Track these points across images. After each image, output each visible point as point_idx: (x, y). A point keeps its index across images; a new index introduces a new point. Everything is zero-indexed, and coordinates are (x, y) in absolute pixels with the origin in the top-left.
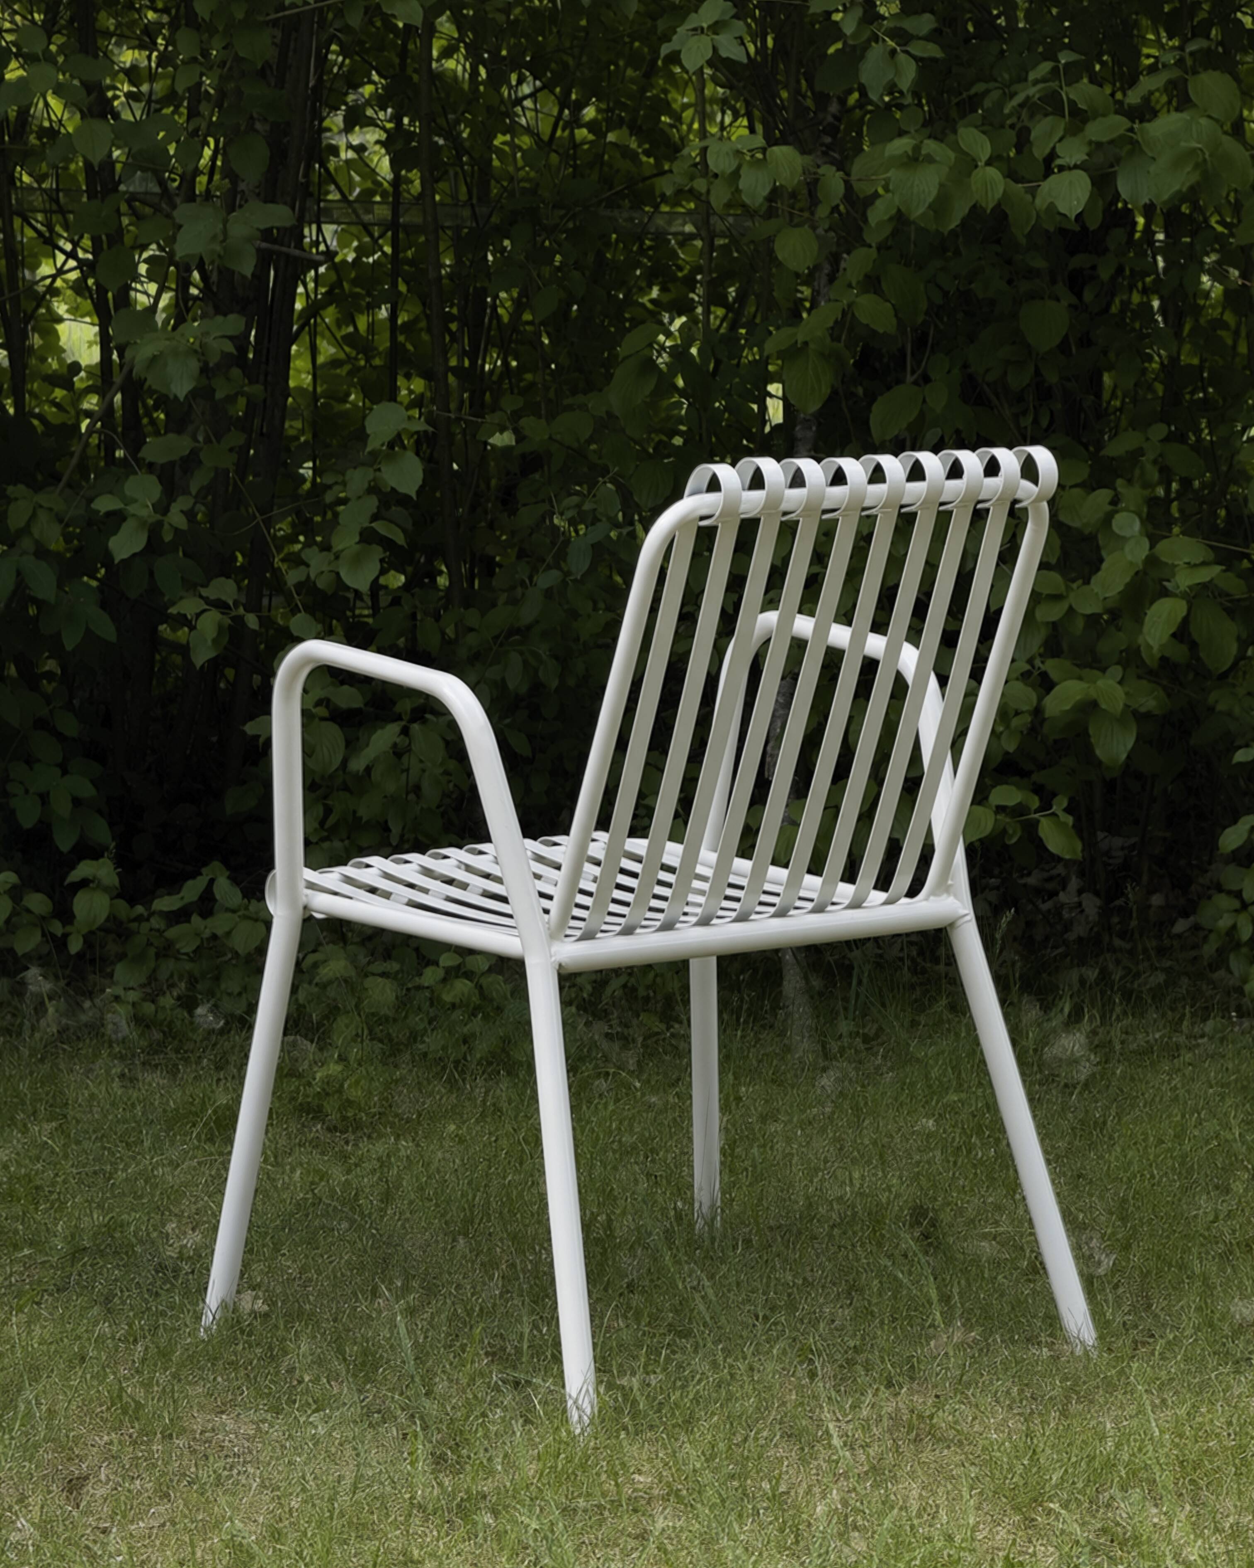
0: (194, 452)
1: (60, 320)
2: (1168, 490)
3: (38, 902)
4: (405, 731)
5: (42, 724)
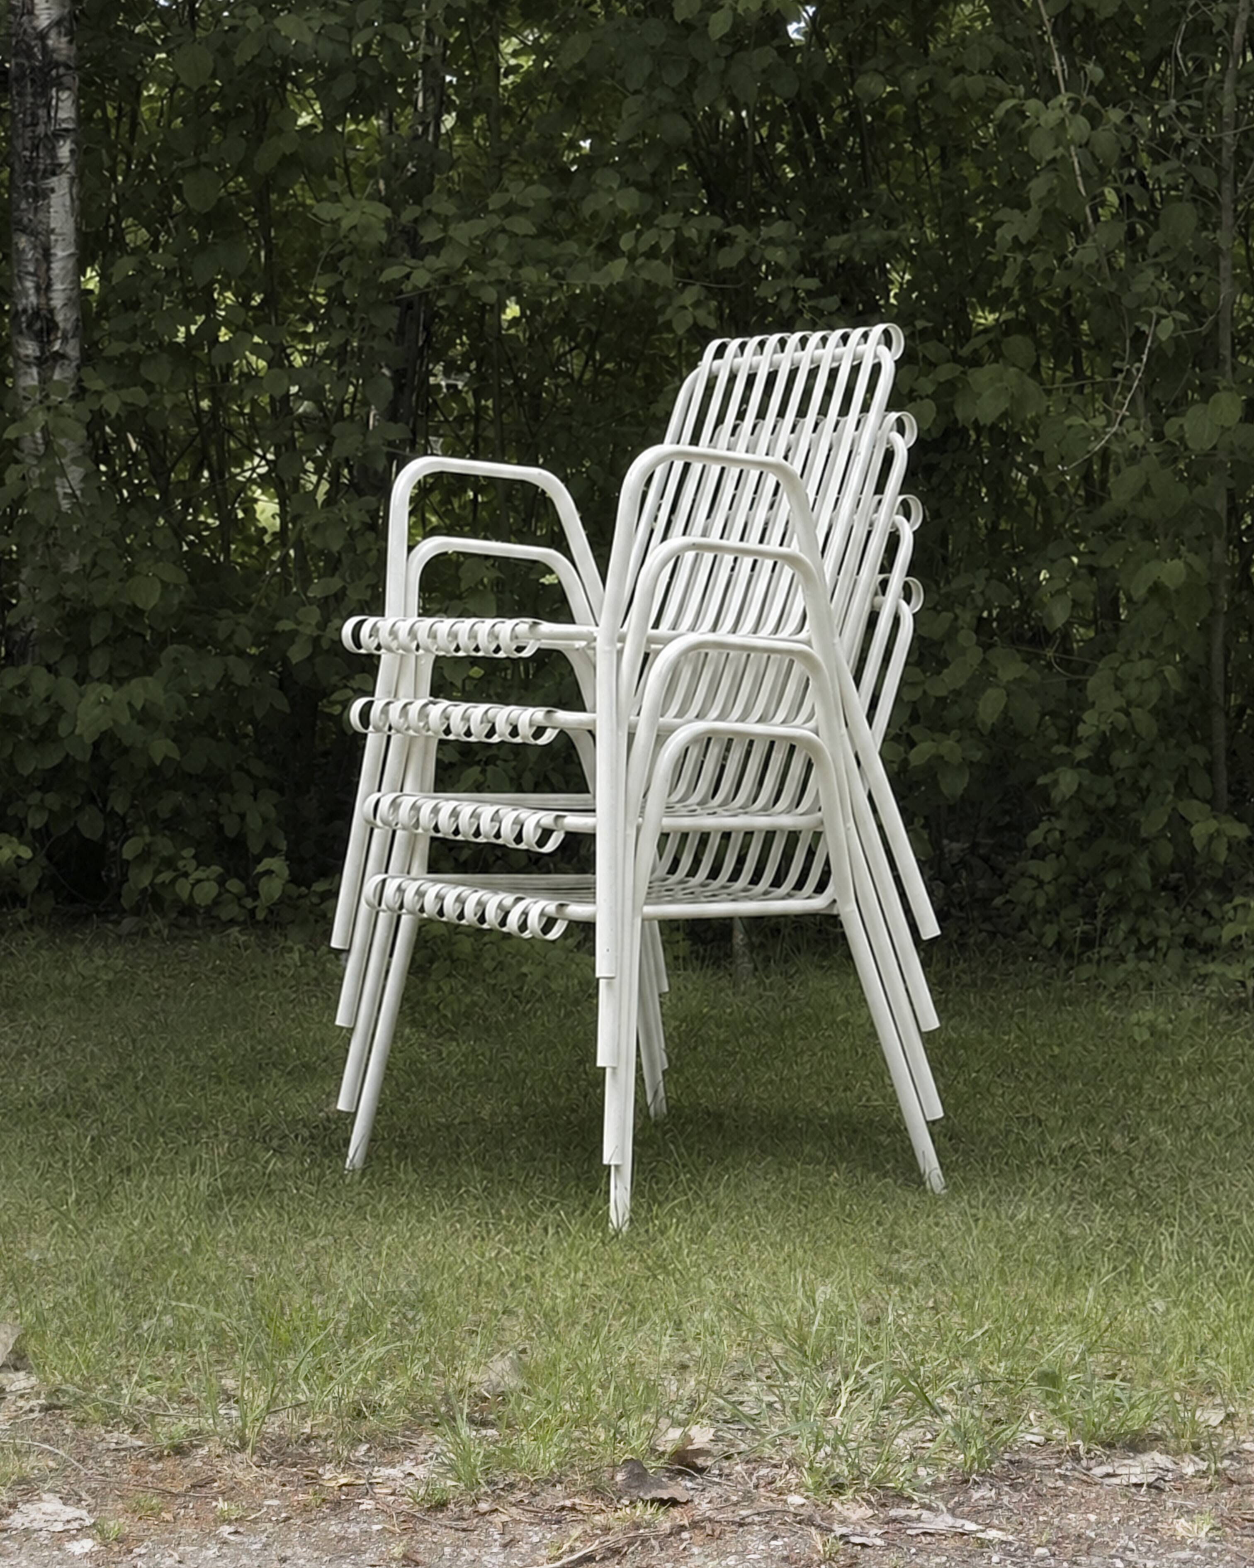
0: (344, 589)
1: (256, 500)
2: (990, 614)
3: (235, 886)
4: (483, 772)
5: (240, 768)
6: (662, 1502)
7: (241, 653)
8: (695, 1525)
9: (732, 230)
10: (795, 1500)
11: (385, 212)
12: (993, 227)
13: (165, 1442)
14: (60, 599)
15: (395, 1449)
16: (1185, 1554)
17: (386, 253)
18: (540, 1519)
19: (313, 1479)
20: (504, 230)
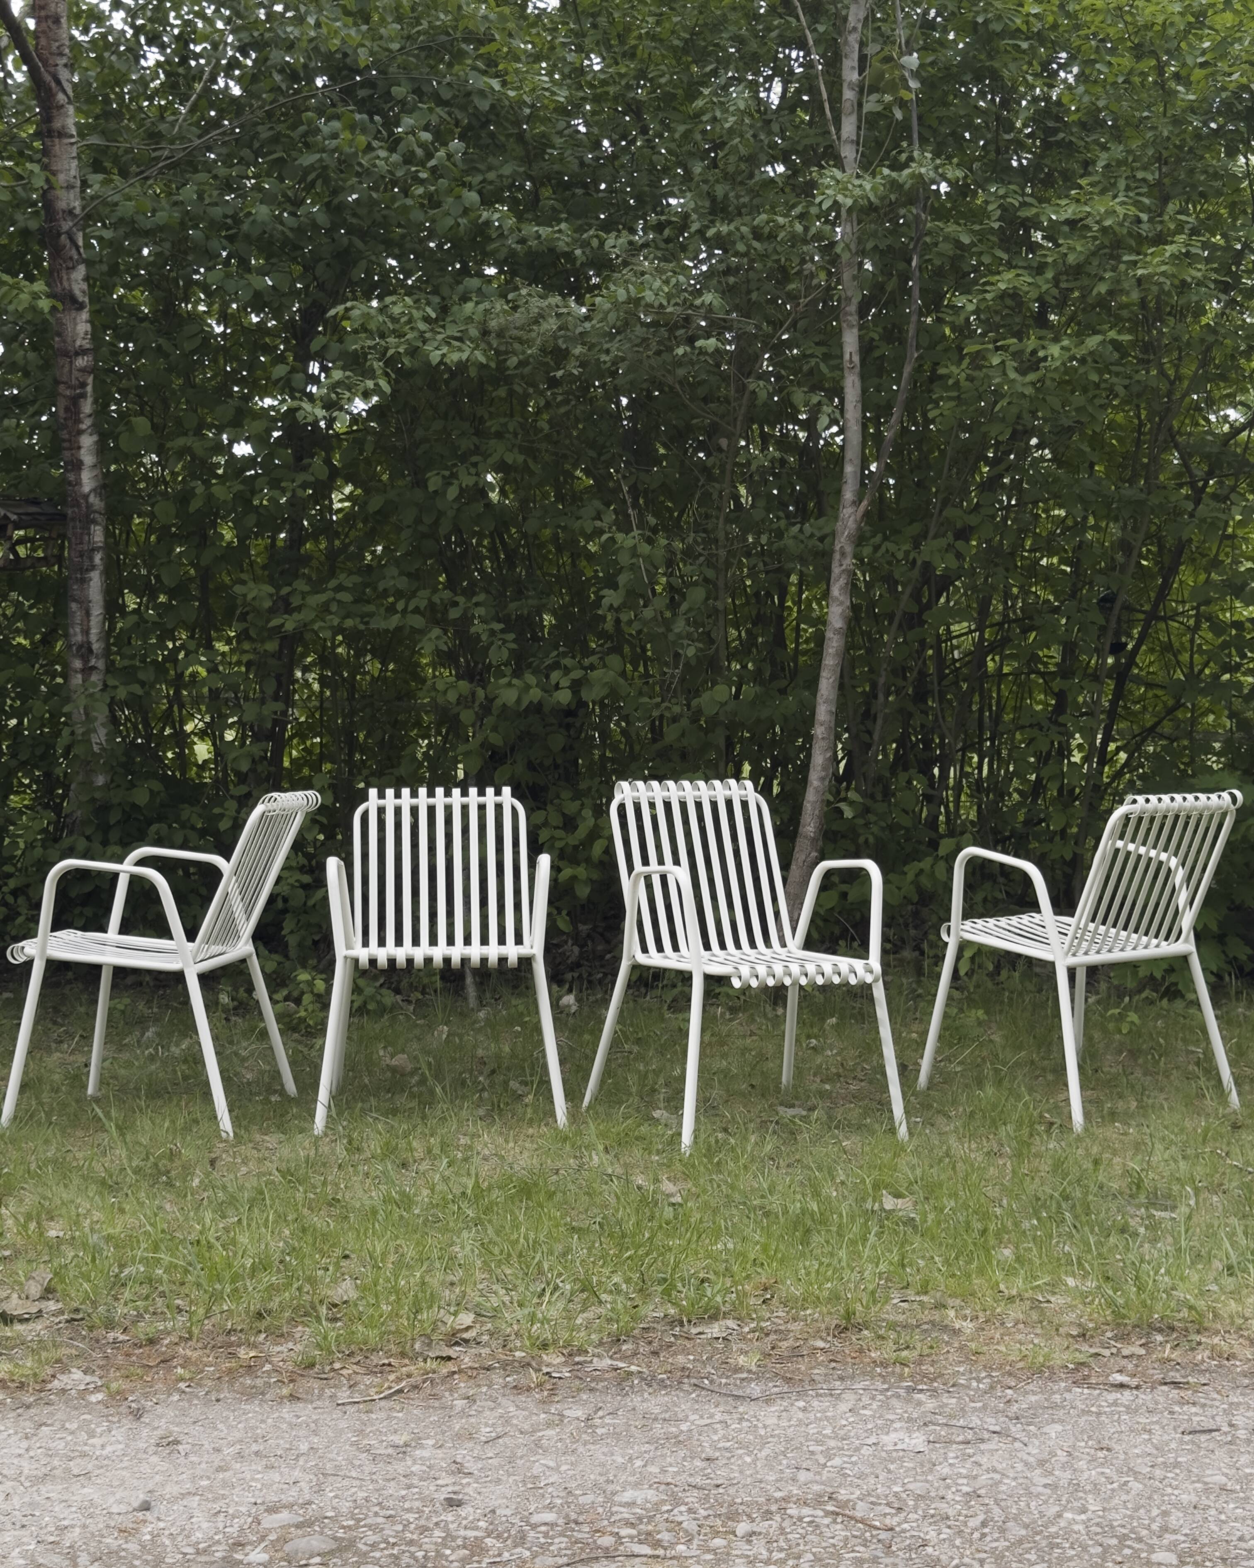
6: (442, 1358)
7: (193, 828)
8: (460, 1371)
9: (457, 599)
10: (518, 1354)
11: (271, 590)
12: (600, 598)
13: (142, 1337)
14: (93, 800)
15: (282, 1335)
16: (745, 1375)
17: (272, 611)
18: (371, 1373)
19: (233, 1355)
20: (334, 599)
